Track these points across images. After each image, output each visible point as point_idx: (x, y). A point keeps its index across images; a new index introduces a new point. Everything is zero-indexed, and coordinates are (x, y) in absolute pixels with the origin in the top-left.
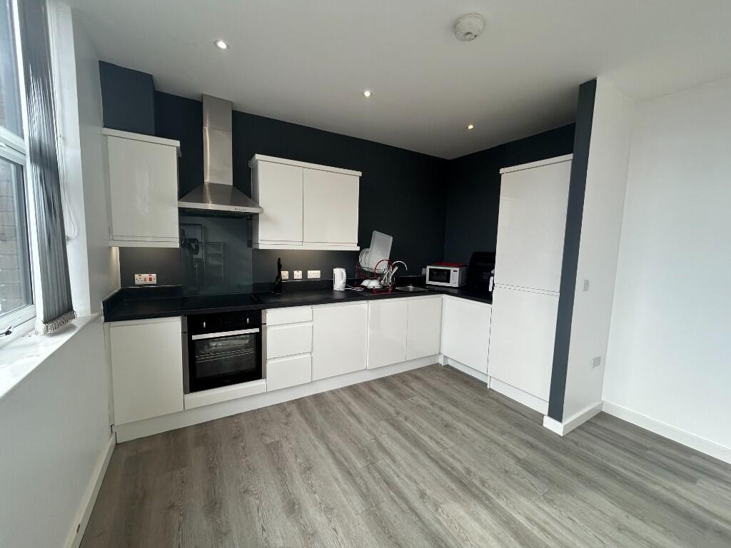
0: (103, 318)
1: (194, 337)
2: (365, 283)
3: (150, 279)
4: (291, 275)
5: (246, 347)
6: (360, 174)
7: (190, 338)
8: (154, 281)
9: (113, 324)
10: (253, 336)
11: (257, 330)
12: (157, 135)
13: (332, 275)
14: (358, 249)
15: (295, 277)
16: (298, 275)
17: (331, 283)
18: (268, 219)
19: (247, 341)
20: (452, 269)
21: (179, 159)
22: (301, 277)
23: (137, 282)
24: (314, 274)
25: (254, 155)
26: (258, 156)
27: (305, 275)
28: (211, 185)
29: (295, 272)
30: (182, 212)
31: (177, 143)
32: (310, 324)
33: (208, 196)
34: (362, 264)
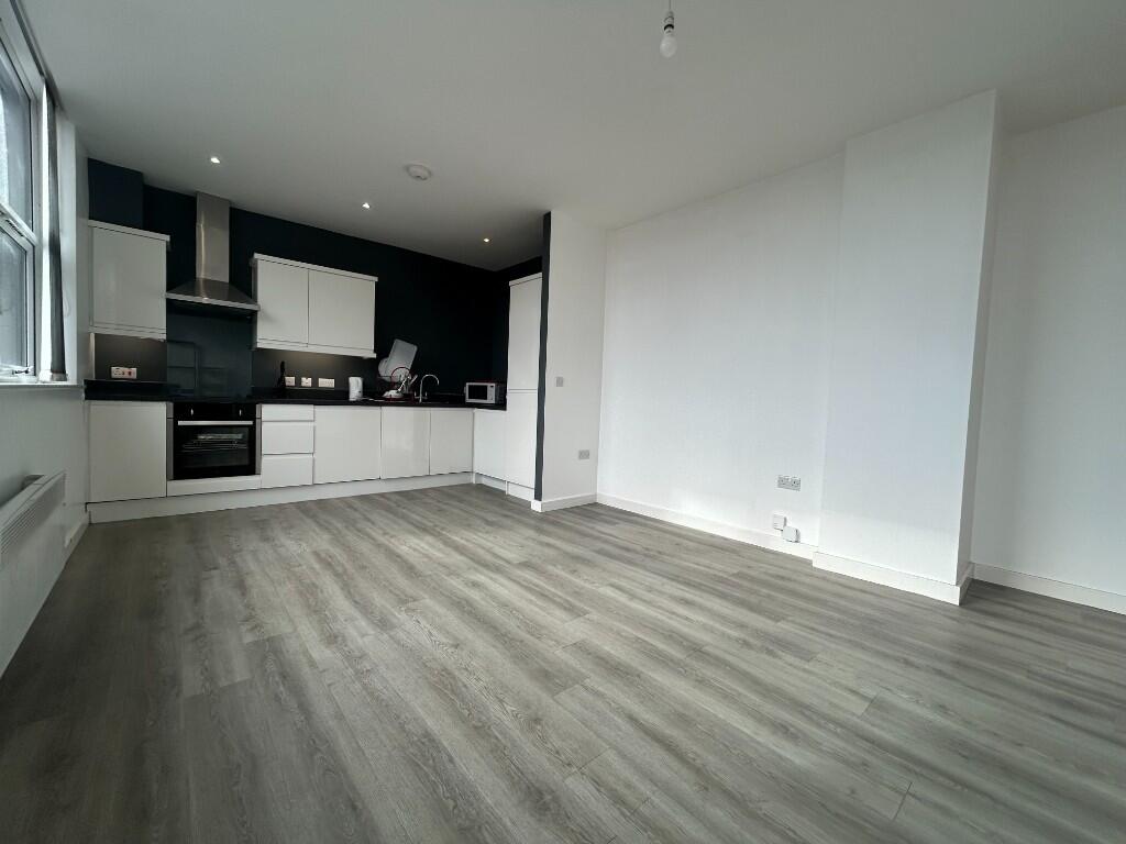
0: (83, 395)
1: (180, 423)
2: (387, 394)
3: (130, 373)
4: (298, 381)
5: (240, 441)
6: (376, 279)
7: (175, 423)
8: (134, 376)
9: (93, 402)
10: (247, 429)
11: (250, 423)
12: (145, 228)
13: (347, 384)
14: (374, 356)
15: (303, 384)
16: (307, 382)
17: (347, 393)
18: (268, 318)
19: (240, 436)
20: (489, 385)
21: (168, 253)
22: (310, 385)
23: (113, 375)
24: (327, 383)
25: (253, 255)
26: (256, 256)
27: (315, 382)
28: (206, 281)
29: (304, 379)
30: (170, 303)
31: (167, 238)
32: (312, 424)
33: (202, 290)
34: (382, 374)
